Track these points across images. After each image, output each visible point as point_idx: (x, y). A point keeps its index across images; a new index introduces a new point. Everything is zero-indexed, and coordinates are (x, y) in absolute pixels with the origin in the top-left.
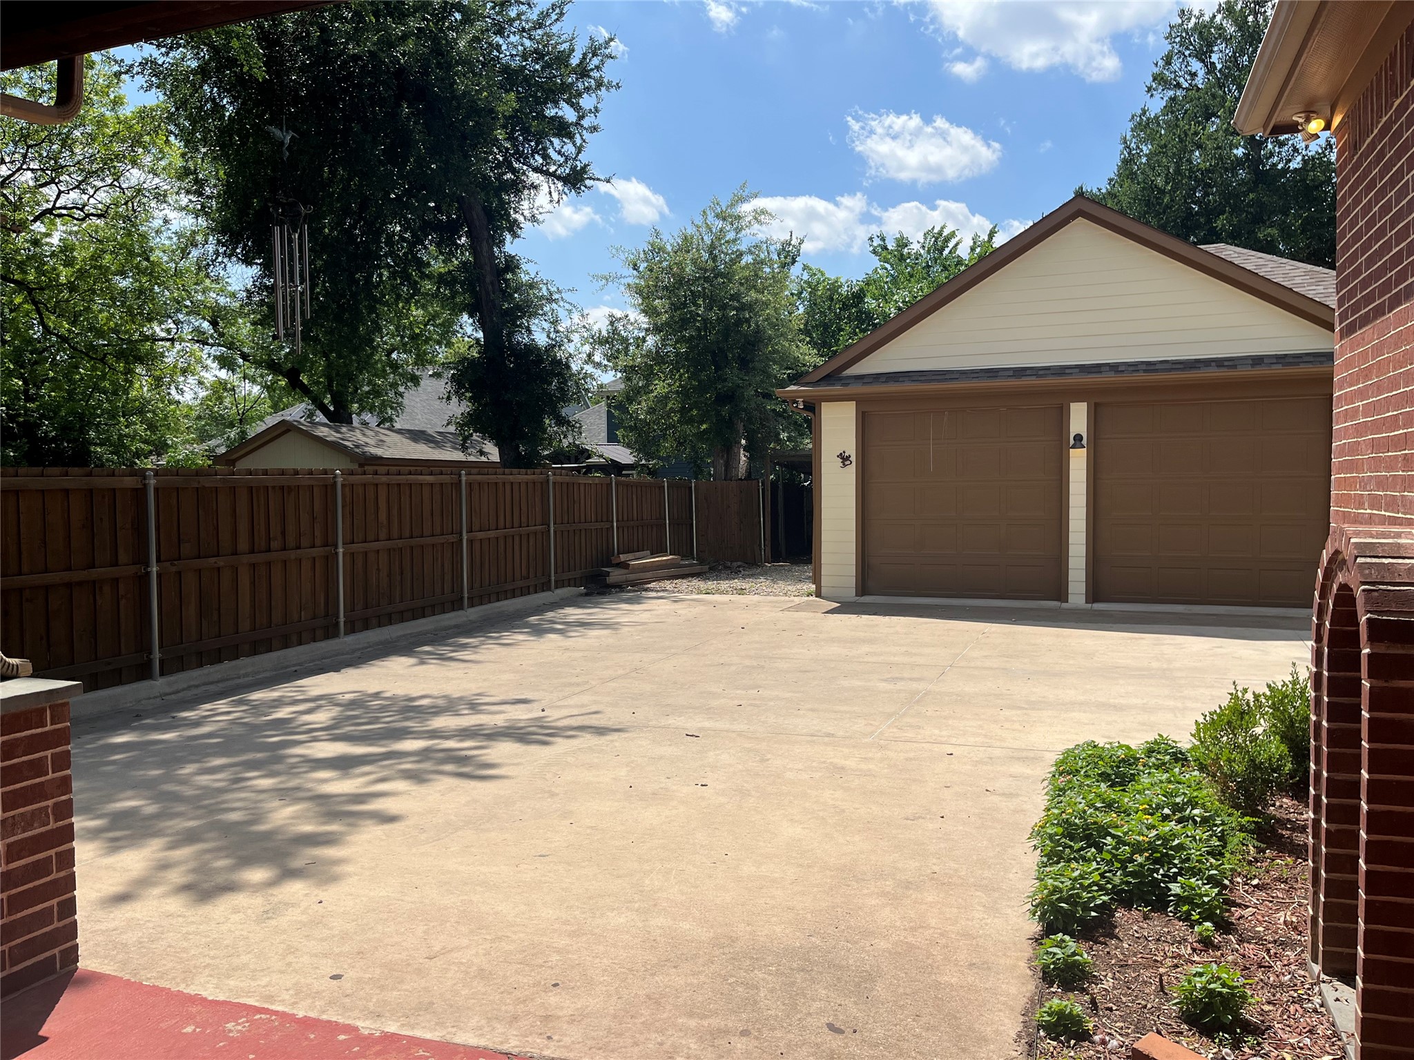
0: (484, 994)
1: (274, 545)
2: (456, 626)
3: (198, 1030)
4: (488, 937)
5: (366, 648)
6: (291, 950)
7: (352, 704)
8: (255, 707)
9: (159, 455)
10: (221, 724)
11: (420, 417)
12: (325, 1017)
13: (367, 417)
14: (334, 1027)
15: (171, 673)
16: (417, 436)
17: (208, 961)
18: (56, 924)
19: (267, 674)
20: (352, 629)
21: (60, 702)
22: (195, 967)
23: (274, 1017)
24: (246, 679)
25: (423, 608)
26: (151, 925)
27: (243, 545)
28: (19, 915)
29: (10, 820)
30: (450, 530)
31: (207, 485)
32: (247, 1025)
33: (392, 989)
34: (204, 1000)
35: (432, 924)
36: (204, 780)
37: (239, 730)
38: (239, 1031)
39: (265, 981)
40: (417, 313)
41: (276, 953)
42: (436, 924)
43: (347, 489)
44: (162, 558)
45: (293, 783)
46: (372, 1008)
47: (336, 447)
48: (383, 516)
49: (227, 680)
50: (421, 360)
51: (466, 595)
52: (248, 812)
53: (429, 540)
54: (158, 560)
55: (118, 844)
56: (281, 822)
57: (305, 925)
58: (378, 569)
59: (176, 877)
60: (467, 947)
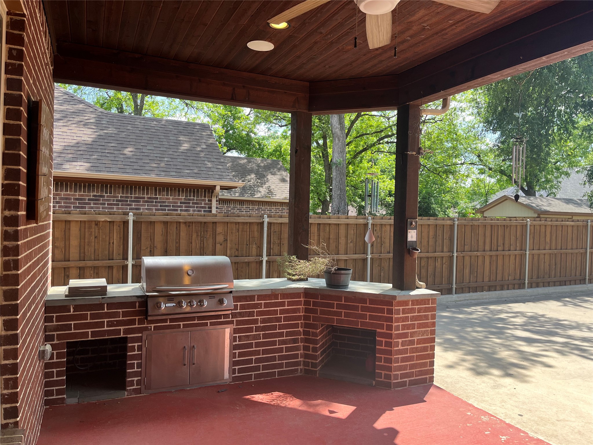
0: (580, 440)
1: (500, 248)
2: (581, 291)
3: (472, 415)
4: (584, 421)
5: (537, 295)
6: (503, 401)
7: (531, 317)
8: (491, 311)
9: (455, 207)
10: (480, 315)
11: (569, 191)
12: (516, 426)
13: (542, 192)
14: (519, 430)
15: (459, 293)
16: (568, 201)
17: (474, 395)
18: (428, 368)
19: (494, 300)
20: (531, 286)
21: (434, 298)
22: (470, 396)
23: (498, 420)
24: (486, 300)
25: (565, 281)
26: (455, 378)
27: (487, 247)
28: (419, 362)
29: (418, 332)
30: (581, 247)
31: (475, 224)
32: (488, 419)
33: (542, 426)
34: (474, 406)
35: (560, 409)
36: (475, 334)
37: (486, 319)
38: (485, 420)
39: (494, 408)
40: (571, 144)
41: (498, 400)
42: (561, 410)
43: (532, 227)
44: (458, 251)
45: (508, 343)
46: (533, 429)
47: (528, 207)
48: (548, 239)
49: (479, 299)
50: (571, 165)
51: (587, 278)
52: (491, 350)
53: (570, 251)
54: (457, 251)
55: (447, 349)
56: (503, 356)
57: (509, 395)
58: (544, 262)
59: (467, 365)
60: (574, 422)
